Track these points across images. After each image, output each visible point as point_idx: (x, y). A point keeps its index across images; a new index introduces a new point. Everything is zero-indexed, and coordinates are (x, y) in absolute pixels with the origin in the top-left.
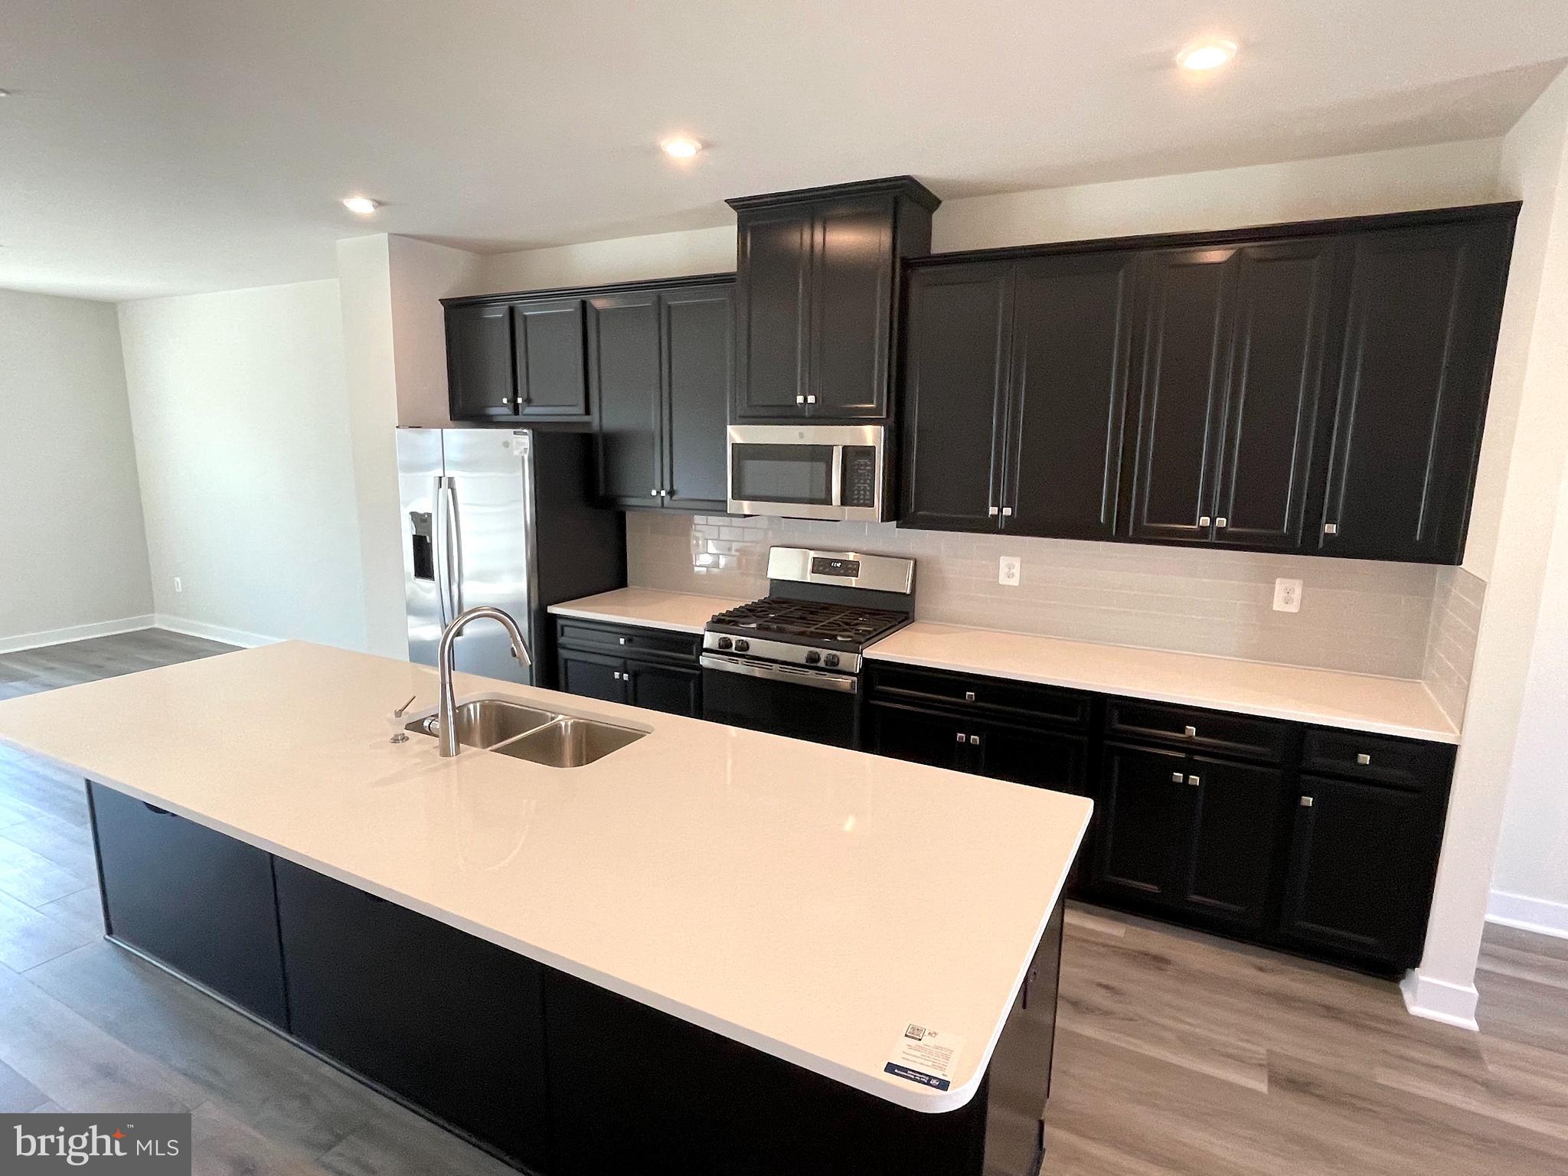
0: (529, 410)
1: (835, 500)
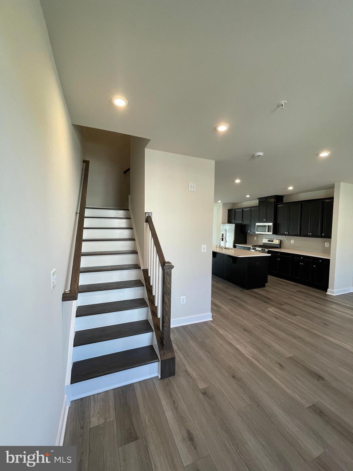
0: (236, 222)
1: (267, 231)
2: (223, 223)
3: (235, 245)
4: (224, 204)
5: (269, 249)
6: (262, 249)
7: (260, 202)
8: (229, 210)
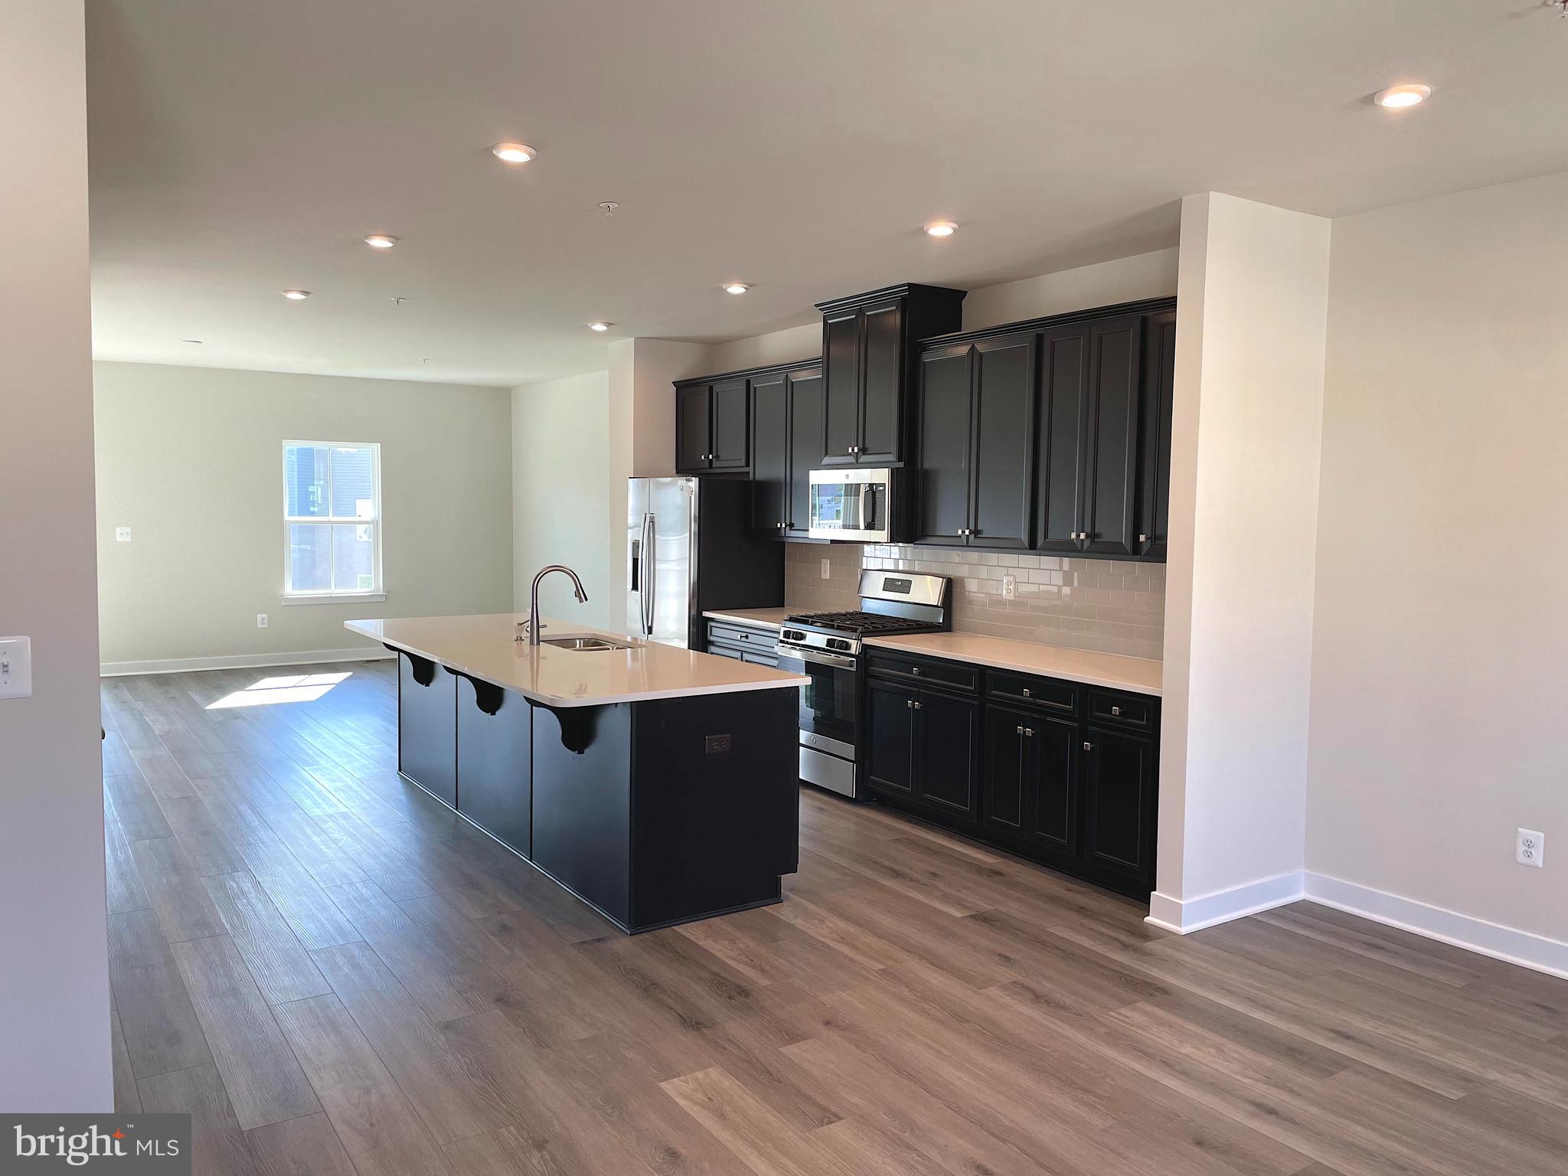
0: (718, 464)
1: (862, 526)
2: (644, 472)
3: (699, 613)
4: (647, 349)
5: (867, 641)
6: (830, 643)
7: (831, 333)
8: (684, 388)
